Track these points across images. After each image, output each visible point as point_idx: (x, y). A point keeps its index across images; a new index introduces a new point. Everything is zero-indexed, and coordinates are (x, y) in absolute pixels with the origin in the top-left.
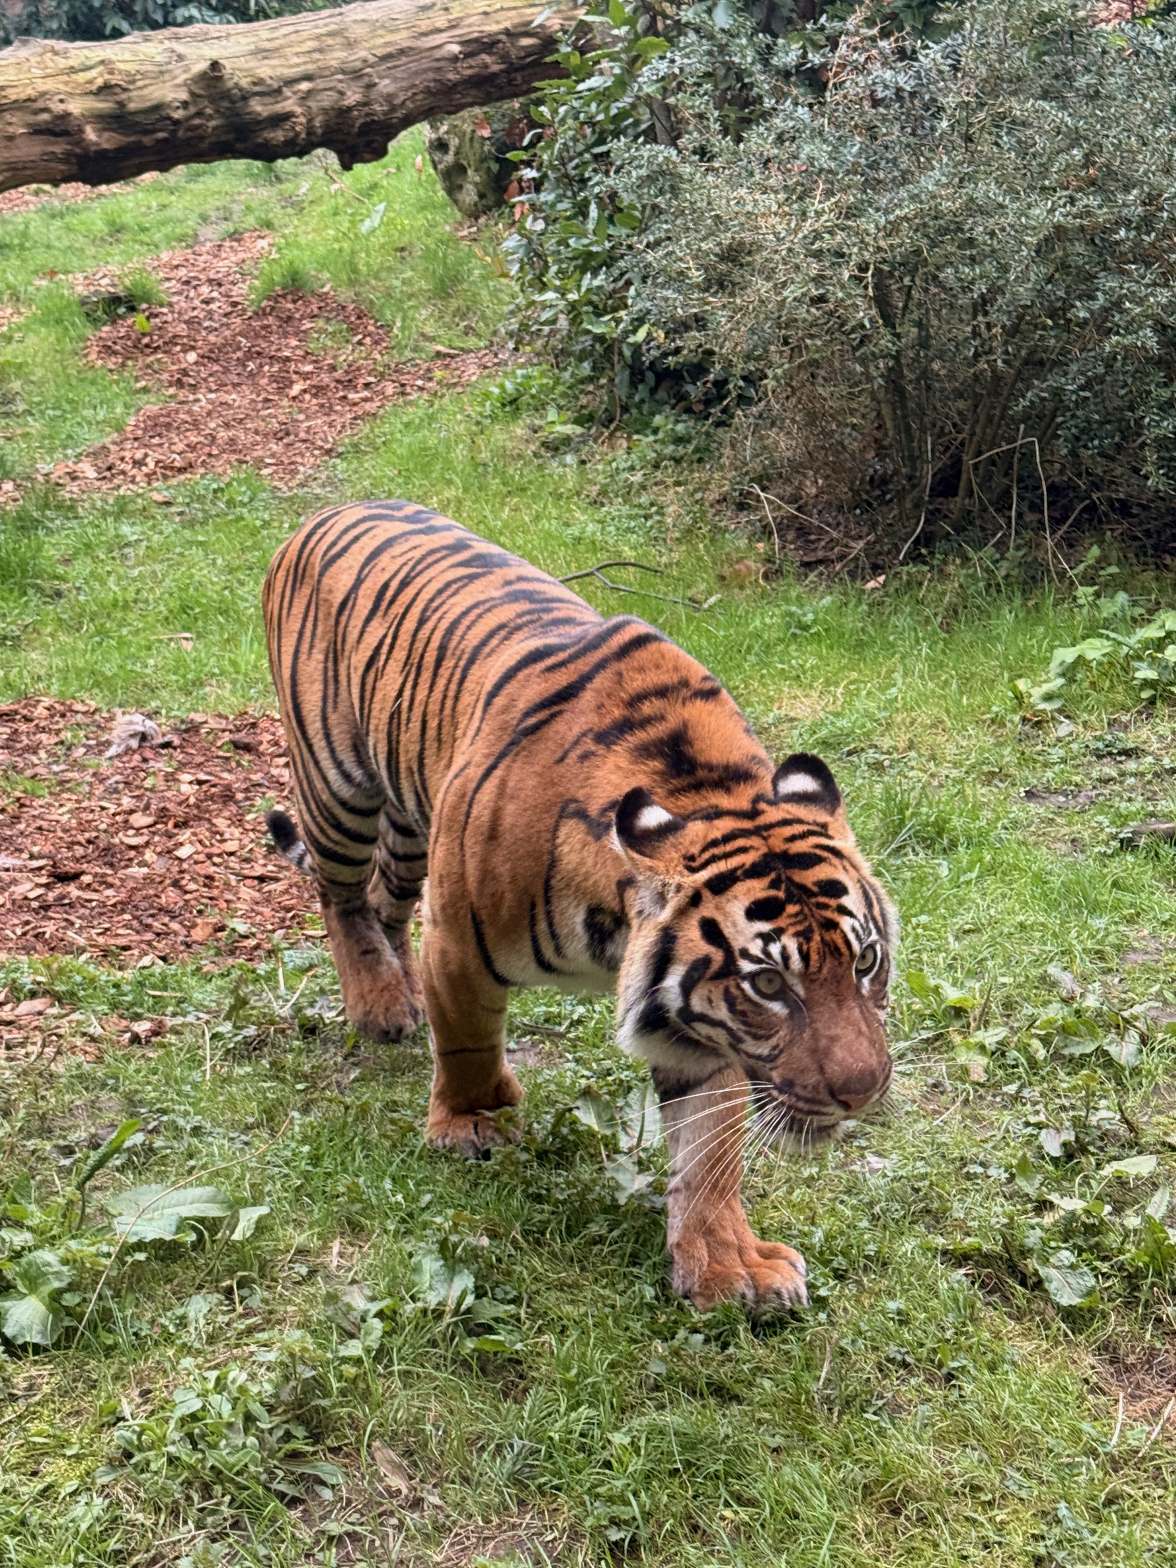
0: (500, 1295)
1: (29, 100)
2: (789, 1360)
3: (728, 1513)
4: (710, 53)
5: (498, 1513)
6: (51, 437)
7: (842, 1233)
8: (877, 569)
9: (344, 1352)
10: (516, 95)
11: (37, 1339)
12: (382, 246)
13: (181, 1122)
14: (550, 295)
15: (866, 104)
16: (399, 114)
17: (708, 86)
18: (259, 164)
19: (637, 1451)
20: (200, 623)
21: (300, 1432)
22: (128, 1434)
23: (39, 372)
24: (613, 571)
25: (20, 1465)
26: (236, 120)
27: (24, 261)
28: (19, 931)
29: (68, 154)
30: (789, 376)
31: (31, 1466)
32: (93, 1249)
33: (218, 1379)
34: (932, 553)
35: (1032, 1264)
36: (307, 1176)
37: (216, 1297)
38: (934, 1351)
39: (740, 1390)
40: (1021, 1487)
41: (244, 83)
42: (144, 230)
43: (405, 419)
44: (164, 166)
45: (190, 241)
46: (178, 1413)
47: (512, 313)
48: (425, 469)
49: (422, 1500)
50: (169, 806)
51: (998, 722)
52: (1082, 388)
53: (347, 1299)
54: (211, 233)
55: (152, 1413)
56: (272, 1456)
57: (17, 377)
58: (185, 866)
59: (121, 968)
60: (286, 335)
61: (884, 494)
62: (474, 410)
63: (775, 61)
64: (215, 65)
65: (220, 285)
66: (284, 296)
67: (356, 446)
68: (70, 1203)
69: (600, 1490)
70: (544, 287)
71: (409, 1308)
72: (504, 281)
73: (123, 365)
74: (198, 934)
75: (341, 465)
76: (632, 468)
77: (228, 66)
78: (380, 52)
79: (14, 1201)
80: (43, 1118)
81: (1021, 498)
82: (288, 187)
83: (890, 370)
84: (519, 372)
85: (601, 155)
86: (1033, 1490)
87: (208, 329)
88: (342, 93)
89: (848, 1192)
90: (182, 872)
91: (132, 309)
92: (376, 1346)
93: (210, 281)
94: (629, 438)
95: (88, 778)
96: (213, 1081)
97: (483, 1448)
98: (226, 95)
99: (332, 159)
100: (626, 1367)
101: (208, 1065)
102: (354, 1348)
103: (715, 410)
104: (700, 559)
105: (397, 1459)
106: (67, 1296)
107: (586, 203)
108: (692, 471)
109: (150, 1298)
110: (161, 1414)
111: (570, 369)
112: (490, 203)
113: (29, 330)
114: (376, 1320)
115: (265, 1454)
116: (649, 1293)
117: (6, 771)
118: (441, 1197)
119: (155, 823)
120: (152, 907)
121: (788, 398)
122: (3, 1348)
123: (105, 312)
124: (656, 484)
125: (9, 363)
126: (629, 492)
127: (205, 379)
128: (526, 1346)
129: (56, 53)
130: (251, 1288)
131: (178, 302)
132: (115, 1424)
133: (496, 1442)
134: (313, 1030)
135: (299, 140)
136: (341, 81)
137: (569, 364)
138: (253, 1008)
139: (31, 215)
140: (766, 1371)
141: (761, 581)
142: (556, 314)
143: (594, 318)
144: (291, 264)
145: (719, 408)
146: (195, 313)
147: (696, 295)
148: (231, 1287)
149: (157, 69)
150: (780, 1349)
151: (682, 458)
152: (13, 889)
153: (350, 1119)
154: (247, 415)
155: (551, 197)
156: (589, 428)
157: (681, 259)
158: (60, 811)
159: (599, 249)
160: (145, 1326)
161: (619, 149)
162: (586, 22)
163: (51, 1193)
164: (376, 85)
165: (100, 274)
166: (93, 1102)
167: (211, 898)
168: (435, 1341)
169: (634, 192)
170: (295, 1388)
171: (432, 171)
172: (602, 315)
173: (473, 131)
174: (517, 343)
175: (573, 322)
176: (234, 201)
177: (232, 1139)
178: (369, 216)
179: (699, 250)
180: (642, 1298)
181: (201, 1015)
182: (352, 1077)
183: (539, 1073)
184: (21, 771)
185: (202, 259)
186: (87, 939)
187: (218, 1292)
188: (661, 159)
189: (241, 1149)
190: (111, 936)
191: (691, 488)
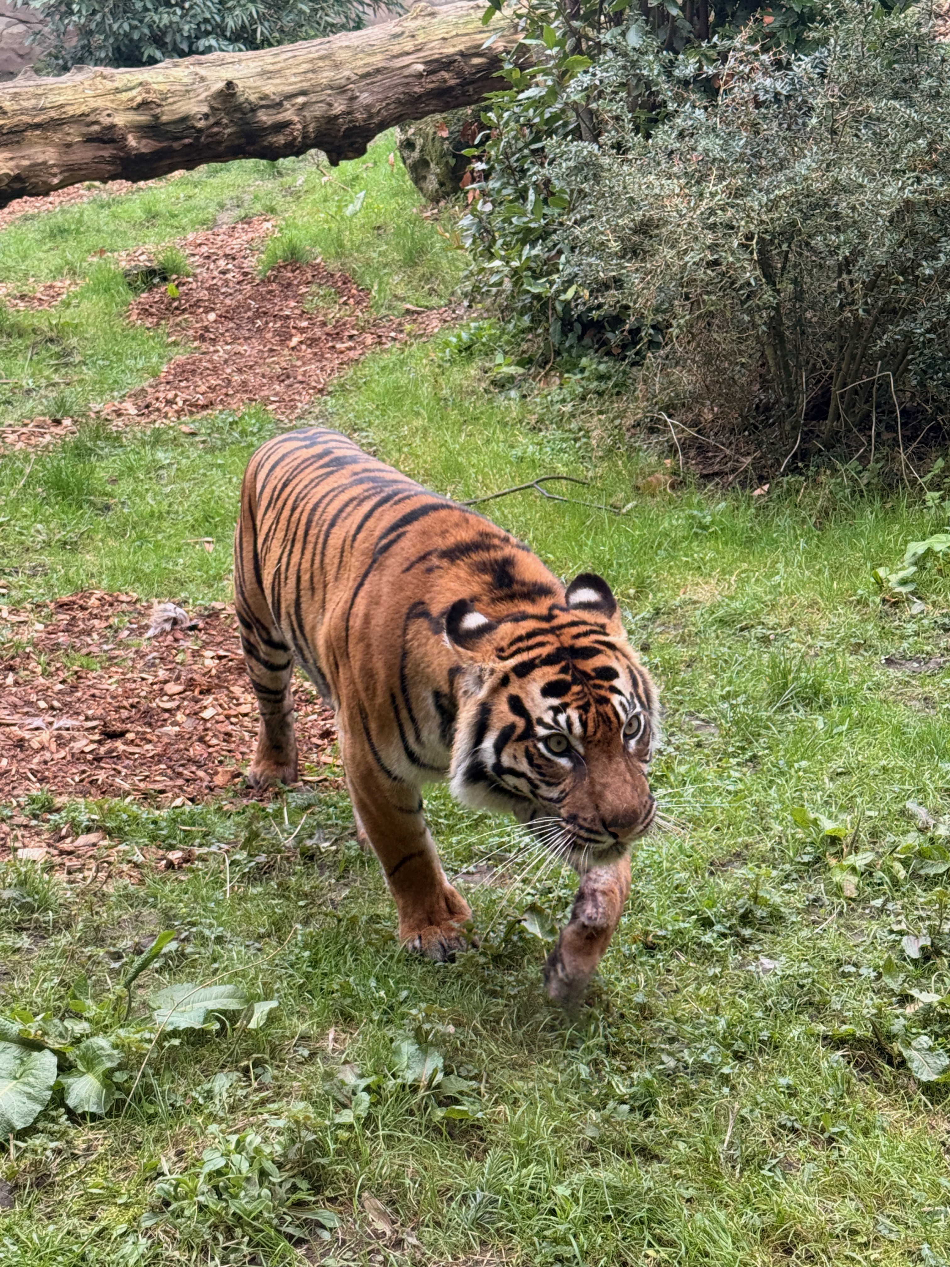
0: (464, 1074)
1: (83, 115)
2: (699, 1126)
3: (651, 1252)
4: (624, 67)
5: (464, 1251)
6: (101, 382)
7: (741, 1022)
8: (762, 479)
9: (338, 1120)
10: (470, 104)
11: (94, 1109)
12: (363, 226)
13: (207, 932)
14: (497, 263)
15: (751, 106)
16: (376, 120)
17: (623, 94)
18: (264, 162)
19: (577, 1201)
20: (219, 530)
21: (304, 1185)
22: (166, 1187)
23: (92, 331)
24: (549, 484)
25: (80, 1211)
26: (246, 127)
27: (79, 242)
28: (77, 779)
29: (113, 157)
30: (690, 325)
31: (89, 1213)
32: (138, 1036)
33: (238, 1142)
34: (807, 466)
35: (897, 1046)
36: (308, 976)
37: (236, 1075)
38: (818, 1119)
39: (660, 1151)
40: (891, 1231)
41: (253, 98)
42: (174, 216)
43: (382, 364)
44: (190, 165)
45: (210, 224)
46: (206, 1170)
47: (466, 277)
48: (398, 404)
49: (403, 1240)
50: (196, 677)
51: (862, 602)
52: (928, 331)
53: (341, 1076)
54: (227, 218)
55: (186, 1169)
56: (281, 1204)
57: (75, 335)
58: (209, 725)
59: (158, 808)
60: (286, 298)
61: (768, 419)
62: (436, 356)
63: (676, 73)
64: (230, 84)
65: (234, 259)
66: (285, 267)
67: (342, 385)
68: (120, 998)
69: (546, 1233)
70: (492, 257)
71: (391, 1084)
72: (459, 251)
73: (158, 324)
74: (219, 780)
75: (331, 401)
76: (563, 401)
77: (240, 85)
78: (360, 71)
79: (74, 997)
80: (97, 929)
81: (879, 421)
82: (288, 180)
83: (772, 318)
84: (472, 325)
85: (537, 150)
86: (900, 1234)
87: (225, 294)
88: (330, 105)
89: (746, 988)
90: (206, 730)
91: (165, 279)
92: (364, 1115)
93: (226, 256)
94: (561, 377)
95: (132, 655)
96: (232, 899)
97: (451, 1199)
98: (239, 108)
99: (323, 157)
100: (567, 1132)
101: (228, 886)
102: (347, 1117)
103: (630, 353)
104: (619, 473)
105: (382, 1207)
106: (117, 1074)
107: (525, 189)
108: (612, 402)
109: (182, 1075)
110: (192, 1171)
111: (513, 322)
112: (448, 189)
113: (83, 297)
114: (364, 1094)
115: (276, 1203)
116: (584, 1071)
117: (66, 650)
118: (416, 993)
119: (185, 691)
120: (182, 758)
121: (689, 342)
122: (65, 1117)
123: (143, 282)
124: (583, 413)
125: (68, 324)
126: (561, 420)
127: (222, 334)
128: (485, 1114)
129: (105, 78)
130: (264, 1068)
131: (201, 273)
132: (156, 1178)
133: (462, 1193)
134: (312, 858)
135: (297, 143)
136: (329, 95)
137: (513, 318)
138: (264, 840)
139: (85, 206)
140: (681, 1135)
141: (668, 490)
142: (502, 278)
143: (532, 281)
144: (291, 241)
145: (634, 351)
146: (215, 281)
147: (614, 262)
148: (248, 1066)
149: (184, 88)
150: (691, 1117)
151: (604, 392)
152: (72, 744)
153: (342, 930)
154: (256, 362)
155: (497, 185)
156: (529, 369)
157: (602, 233)
158: (109, 682)
159: (536, 225)
160: (179, 1099)
161: (552, 146)
162: (524, 45)
163: (104, 991)
164: (357, 97)
165: (139, 252)
166: (137, 916)
167: (229, 751)
168: (412, 1110)
169: (564, 179)
170: (299, 1149)
171: (402, 165)
172: (539, 278)
173: (435, 133)
174: (471, 302)
175: (515, 284)
176: (245, 192)
177: (248, 946)
178: (352, 202)
179: (617, 225)
180: (579, 1075)
181: (222, 845)
182: (343, 895)
183: (494, 892)
184: (78, 650)
185: (220, 238)
186: (131, 784)
187: (237, 1070)
188: (585, 153)
189: (255, 955)
190: (150, 782)
191: (611, 416)
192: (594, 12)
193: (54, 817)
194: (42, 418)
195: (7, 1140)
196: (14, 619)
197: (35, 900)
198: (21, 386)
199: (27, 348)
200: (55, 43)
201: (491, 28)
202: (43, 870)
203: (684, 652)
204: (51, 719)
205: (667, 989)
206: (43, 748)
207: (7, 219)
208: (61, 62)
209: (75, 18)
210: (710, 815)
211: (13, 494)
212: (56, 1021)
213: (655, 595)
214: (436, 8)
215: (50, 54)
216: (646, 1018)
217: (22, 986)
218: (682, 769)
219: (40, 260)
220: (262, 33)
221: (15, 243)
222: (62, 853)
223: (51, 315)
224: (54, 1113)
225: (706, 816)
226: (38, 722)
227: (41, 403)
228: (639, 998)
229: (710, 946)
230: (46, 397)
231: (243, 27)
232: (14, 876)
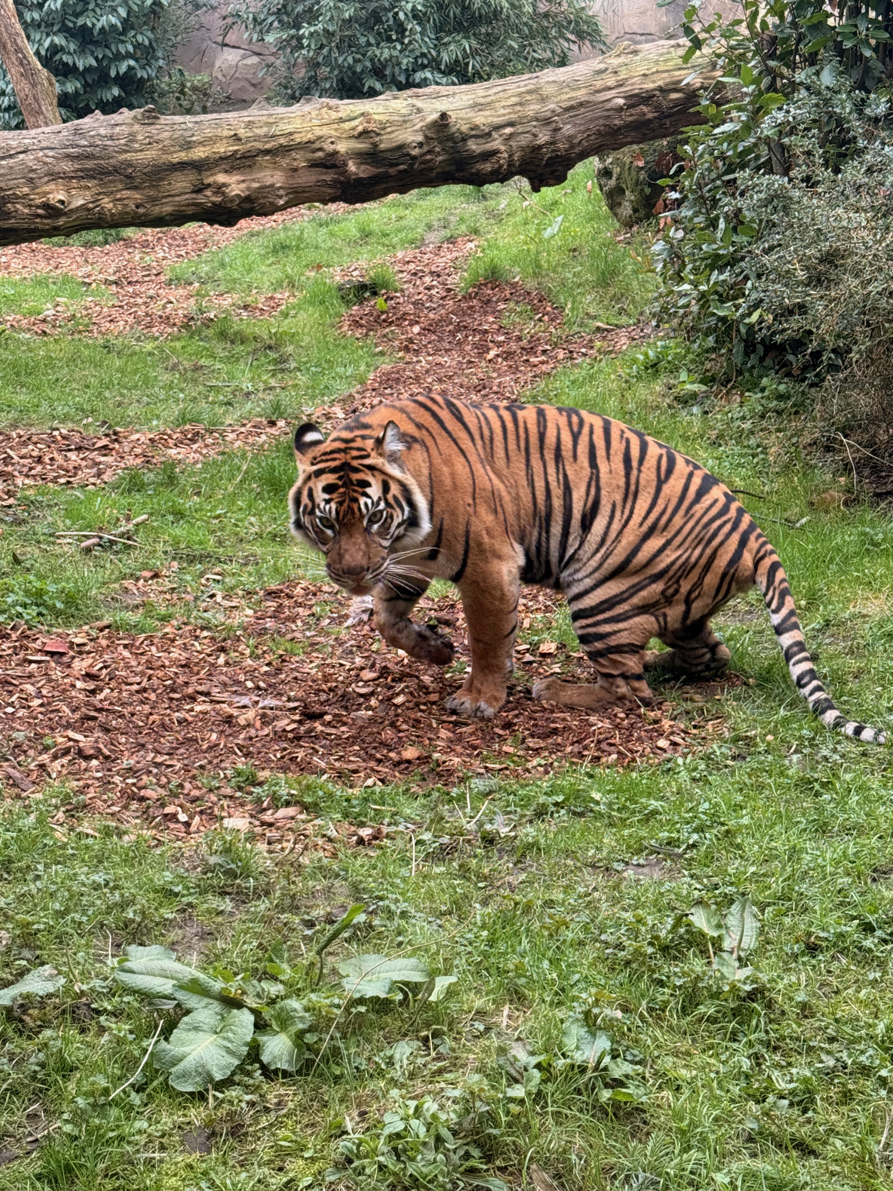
0: (629, 1058)
1: (309, 142)
2: (856, 1125)
4: (817, 105)
6: (313, 388)
9: (510, 1093)
10: (665, 136)
11: (285, 1067)
12: (560, 248)
13: (393, 907)
14: (686, 287)
16: (577, 150)
17: (815, 131)
18: (471, 187)
21: (476, 1153)
22: (349, 1145)
23: (307, 339)
25: (270, 1162)
26: (457, 156)
27: (299, 257)
28: (279, 756)
29: (335, 181)
30: (870, 350)
31: (278, 1163)
32: (328, 1001)
33: (417, 1108)
36: (486, 955)
37: (416, 1044)
39: (816, 1146)
41: (464, 128)
42: (385, 235)
43: (572, 378)
44: (403, 190)
45: (418, 243)
46: (387, 1132)
47: (656, 299)
50: (390, 665)
53: (513, 1052)
54: (433, 237)
55: (368, 1129)
56: (455, 1170)
57: (291, 343)
58: (400, 711)
59: (351, 787)
60: (485, 313)
62: (623, 372)
63: (868, 111)
64: (444, 116)
65: (439, 276)
66: (485, 285)
67: (534, 397)
68: (312, 964)
70: (681, 280)
71: (561, 1063)
72: (649, 274)
73: (367, 335)
76: (743, 418)
77: (453, 116)
78: (565, 105)
79: (271, 960)
80: (293, 897)
82: (492, 203)
84: (659, 343)
85: (729, 181)
87: (430, 309)
88: (535, 136)
90: (397, 715)
91: (375, 294)
92: (535, 1091)
93: (432, 273)
94: (742, 395)
95: (332, 642)
96: (417, 877)
97: (615, 1177)
98: (451, 138)
99: (525, 183)
100: (727, 1121)
101: (414, 864)
102: (518, 1091)
103: (810, 375)
104: (794, 489)
105: (549, 1180)
106: (308, 1035)
107: (717, 218)
108: (790, 421)
109: (369, 1041)
110: (374, 1131)
111: (698, 342)
112: (642, 216)
113: (300, 309)
114: (535, 1071)
115: (451, 1168)
116: (746, 1064)
117: (272, 634)
118: (586, 977)
119: (379, 678)
120: (374, 741)
121: (868, 367)
122: (260, 1072)
123: (355, 296)
124: (762, 430)
125: (285, 333)
126: (740, 437)
127: (425, 346)
128: (649, 1099)
129: (330, 109)
130: (443, 1039)
131: (408, 289)
132: (340, 1136)
133: (625, 1173)
134: (491, 842)
135: (502, 170)
136: (535, 127)
137: (698, 338)
138: (447, 822)
139: (305, 224)
140: (838, 1133)
141: (842, 507)
142: (690, 301)
143: (719, 304)
144: (492, 261)
145: (814, 373)
146: (420, 297)
147: (800, 289)
148: (428, 1037)
149: (401, 119)
150: (849, 1116)
151: (783, 411)
152: (275, 723)
153: (518, 913)
154: (455, 373)
155: (690, 213)
156: (712, 387)
157: (789, 262)
158: (310, 666)
159: (725, 252)
160: (364, 1062)
161: (744, 179)
162: (722, 83)
163: (297, 956)
164: (560, 129)
165: (353, 268)
166: (330, 888)
167: (418, 737)
168: (579, 1090)
169: (754, 210)
170: (473, 1119)
171: (598, 192)
172: (725, 302)
173: (631, 162)
174: (659, 322)
175: (702, 307)
176: (452, 214)
177: (430, 922)
178: (550, 225)
179: (804, 255)
180: (741, 1067)
181: (409, 825)
182: (520, 880)
183: (662, 884)
184: (283, 635)
185: (426, 256)
186: (327, 763)
187: (418, 1039)
188: (776, 186)
189: (437, 931)
190: (345, 762)
191: (789, 433)
192: (790, 53)
193: (257, 790)
194: (259, 419)
195: (207, 1090)
196: (227, 604)
197: (238, 867)
198: (242, 389)
199: (248, 354)
200: (285, 74)
201: (689, 65)
202: (246, 840)
203: (853, 664)
204: (257, 699)
205: (826, 989)
206: (249, 725)
207: (235, 235)
208: (289, 91)
209: (304, 52)
210: (874, 823)
211: (230, 489)
212: (255, 982)
213: (825, 607)
214: (639, 47)
215: (280, 84)
216: (806, 1017)
217: (224, 946)
218: (848, 777)
219: (263, 273)
220: (474, 67)
221: (242, 257)
222: (263, 824)
223: (271, 325)
224: (249, 1068)
225: (869, 823)
226: (245, 701)
227: (259, 406)
228: (801, 997)
229: (870, 950)
230: (263, 400)
231: (457, 61)
232: (220, 843)
